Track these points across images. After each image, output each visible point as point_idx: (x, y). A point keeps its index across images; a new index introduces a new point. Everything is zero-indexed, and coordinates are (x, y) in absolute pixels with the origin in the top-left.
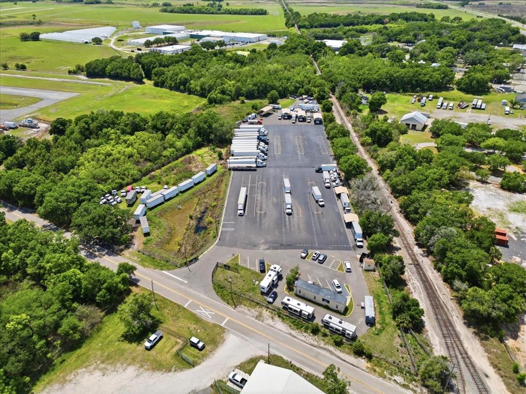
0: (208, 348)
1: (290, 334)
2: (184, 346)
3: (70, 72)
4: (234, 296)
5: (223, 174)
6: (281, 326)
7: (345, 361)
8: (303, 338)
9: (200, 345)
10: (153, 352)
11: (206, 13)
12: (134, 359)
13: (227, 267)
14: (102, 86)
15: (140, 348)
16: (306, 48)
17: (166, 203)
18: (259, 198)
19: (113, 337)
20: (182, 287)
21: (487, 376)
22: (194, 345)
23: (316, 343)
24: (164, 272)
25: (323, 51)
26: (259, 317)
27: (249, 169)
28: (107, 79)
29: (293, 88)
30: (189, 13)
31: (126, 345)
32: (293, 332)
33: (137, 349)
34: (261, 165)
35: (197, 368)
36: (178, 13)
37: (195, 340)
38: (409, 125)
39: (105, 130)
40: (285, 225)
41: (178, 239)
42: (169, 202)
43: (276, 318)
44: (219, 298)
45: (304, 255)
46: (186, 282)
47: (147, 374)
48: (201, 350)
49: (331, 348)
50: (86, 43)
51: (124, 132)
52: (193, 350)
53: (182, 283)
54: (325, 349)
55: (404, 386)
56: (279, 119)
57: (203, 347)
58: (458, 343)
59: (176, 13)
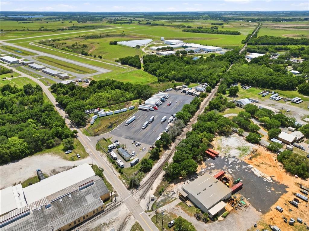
0: (81, 158)
1: (106, 162)
2: (75, 156)
3: (116, 61)
4: (100, 148)
5: (135, 110)
6: (106, 159)
7: (114, 172)
8: (108, 164)
9: (79, 156)
10: (67, 155)
12: (61, 155)
13: (105, 140)
14: (124, 68)
15: (65, 153)
16: (230, 58)
17: (106, 116)
18: (138, 122)
19: (60, 149)
20: (88, 142)
21: (152, 189)
22: (77, 156)
23: (111, 166)
24: (87, 136)
26: (101, 155)
27: (146, 110)
28: (128, 66)
30: (196, 32)
31: (62, 152)
32: (107, 162)
33: (64, 153)
34: (151, 109)
35: (74, 162)
37: (78, 155)
38: (239, 104)
40: (138, 132)
41: (100, 128)
42: (107, 116)
43: (106, 157)
44: (95, 147)
45: (133, 142)
46: (90, 141)
47: (61, 159)
48: (78, 158)
49: (114, 168)
50: (134, 47)
51: (112, 89)
52: (76, 158)
53: (89, 141)
54: (111, 168)
55: (124, 183)
56: (181, 92)
57: (80, 158)
59: (190, 32)
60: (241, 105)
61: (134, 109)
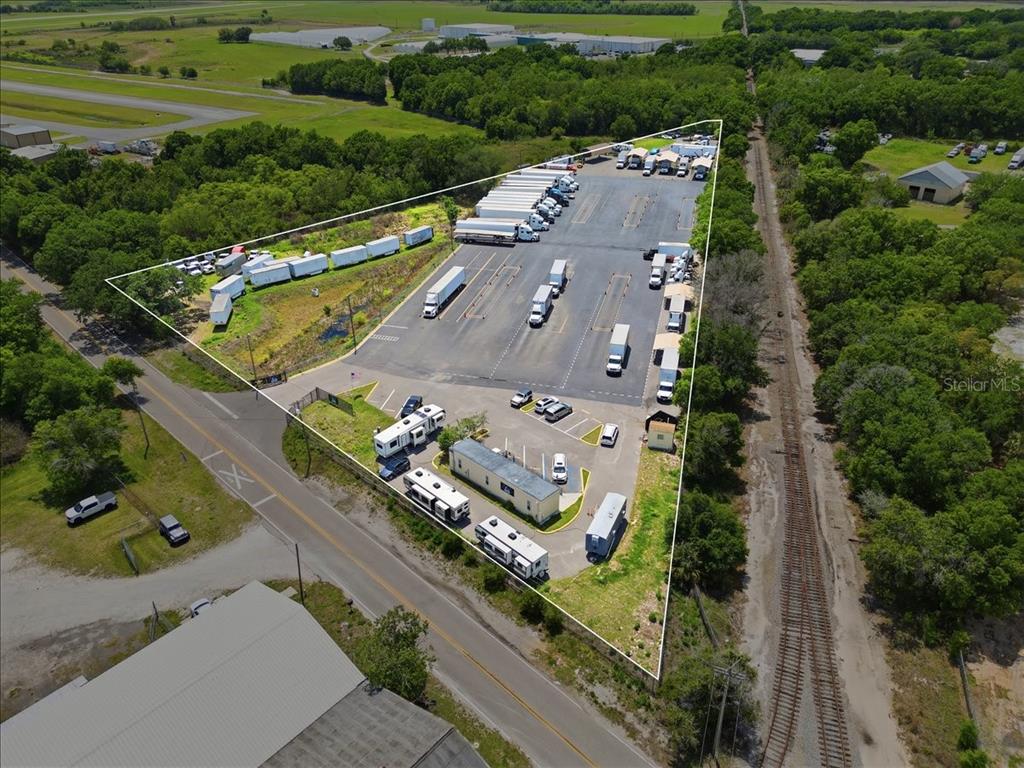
0: (192, 544)
1: (393, 549)
2: (147, 532)
3: (265, 83)
4: (314, 454)
5: (441, 248)
6: (383, 528)
7: (488, 626)
8: (416, 561)
9: (177, 534)
10: (78, 531)
11: (572, 13)
12: (30, 539)
13: (333, 400)
14: (308, 105)
15: (60, 520)
16: (738, 55)
17: (293, 283)
18: (487, 294)
19: (24, 491)
20: (223, 425)
22: (165, 533)
23: (440, 577)
24: (206, 394)
25: (774, 61)
26: (344, 505)
27: (498, 242)
28: (324, 97)
29: (672, 115)
31: (39, 511)
32: (402, 546)
33: (56, 519)
34: (528, 237)
35: (143, 578)
36: (520, 12)
37: (169, 521)
38: (918, 188)
39: (250, 158)
40: (513, 345)
41: (276, 345)
42: (300, 282)
43: (382, 512)
44: (282, 456)
45: (518, 399)
46: (236, 417)
47: (38, 569)
48: (174, 544)
49: (472, 594)
50: (325, 47)
51: (285, 165)
52: (157, 543)
53: (228, 419)
54: (452, 591)
55: (613, 715)
56: (619, 168)
57: (185, 540)
58: (820, 643)
60: (933, 191)
61: (429, 241)
